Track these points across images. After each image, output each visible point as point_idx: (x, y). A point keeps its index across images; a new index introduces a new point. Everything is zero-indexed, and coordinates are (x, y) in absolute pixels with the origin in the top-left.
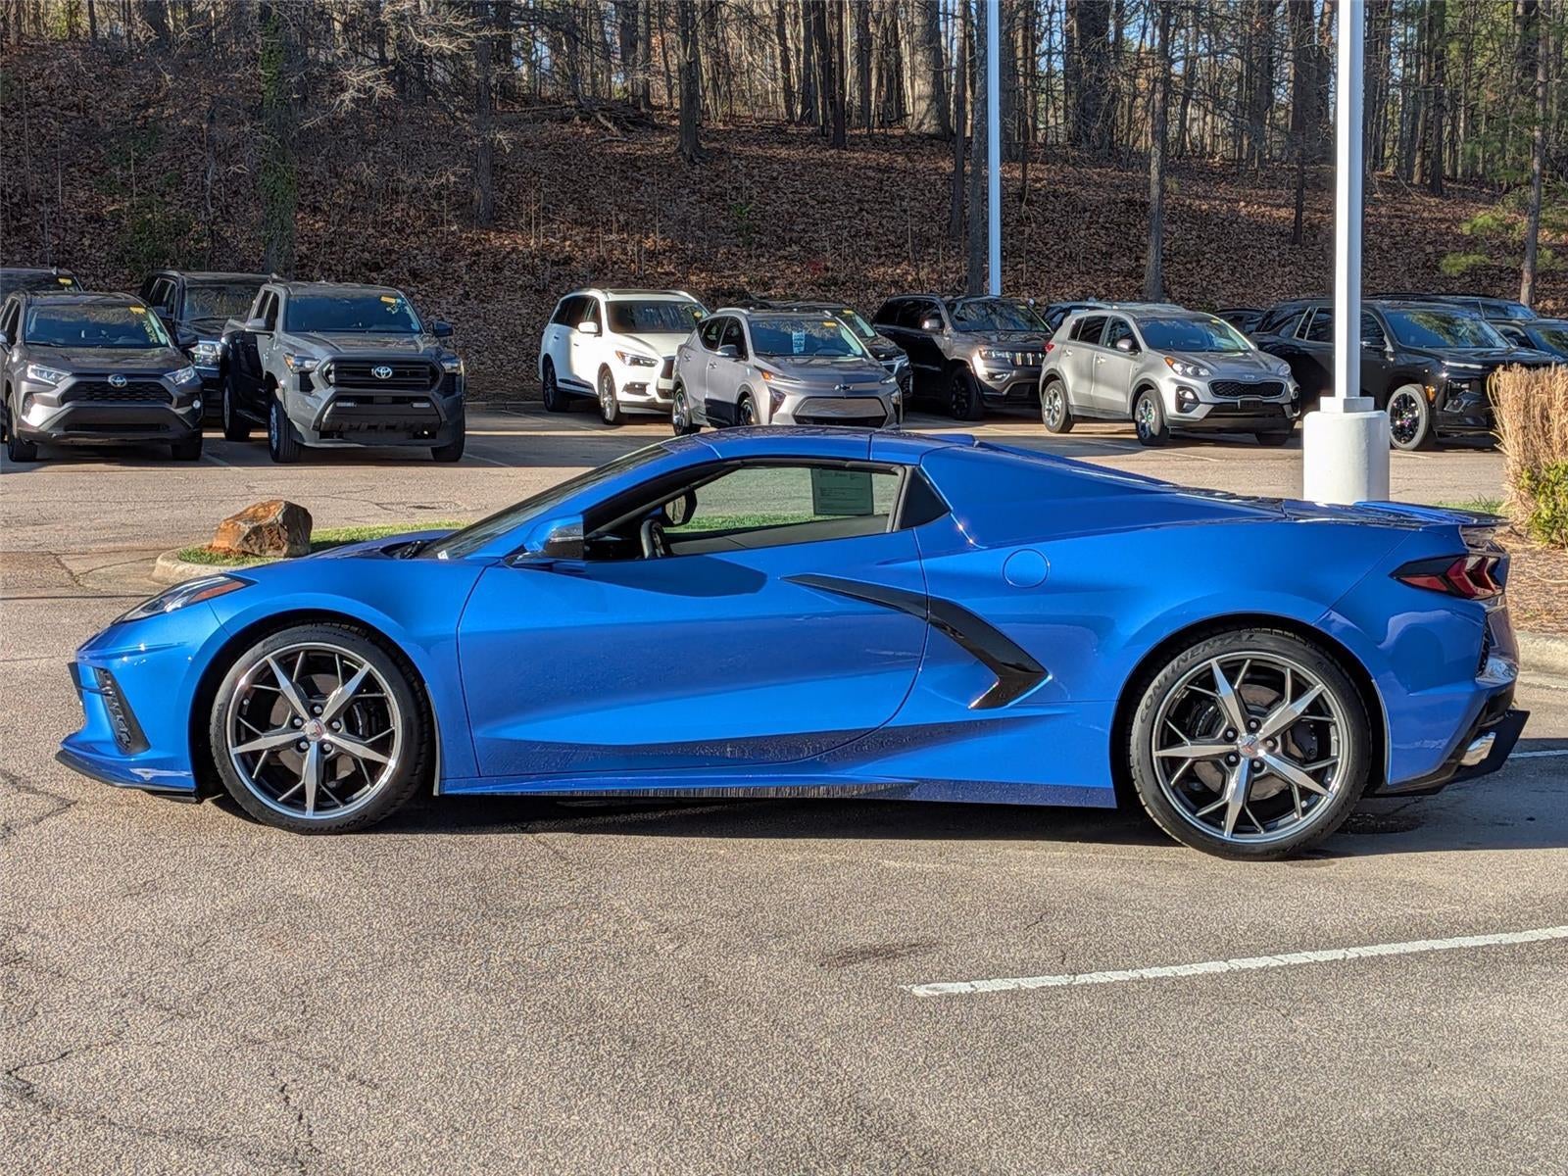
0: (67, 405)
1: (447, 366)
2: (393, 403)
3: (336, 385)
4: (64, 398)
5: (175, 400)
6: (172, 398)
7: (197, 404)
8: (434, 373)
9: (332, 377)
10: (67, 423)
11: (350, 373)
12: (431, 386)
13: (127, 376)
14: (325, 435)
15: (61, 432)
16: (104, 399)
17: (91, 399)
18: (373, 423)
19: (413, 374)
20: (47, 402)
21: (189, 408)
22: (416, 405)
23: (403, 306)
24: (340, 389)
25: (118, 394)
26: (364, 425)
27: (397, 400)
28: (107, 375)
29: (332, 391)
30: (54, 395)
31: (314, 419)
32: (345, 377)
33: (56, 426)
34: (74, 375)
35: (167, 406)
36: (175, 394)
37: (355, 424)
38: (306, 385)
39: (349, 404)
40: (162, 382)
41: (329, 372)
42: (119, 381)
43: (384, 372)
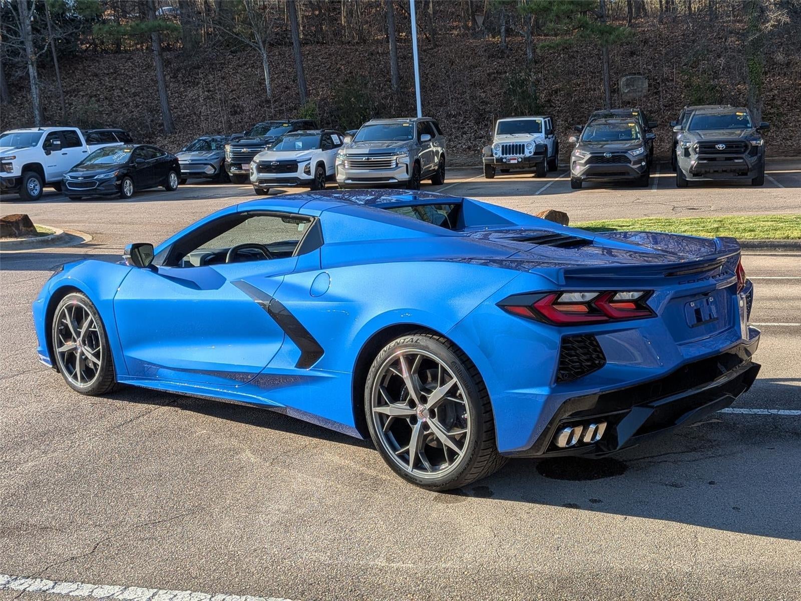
0: (587, 166)
1: (754, 143)
2: (726, 160)
3: (700, 153)
4: (587, 163)
5: (632, 162)
6: (631, 161)
7: (644, 164)
8: (746, 146)
9: (698, 150)
10: (587, 173)
11: (706, 148)
12: (745, 152)
13: (612, 153)
14: (695, 175)
15: (585, 177)
16: (603, 163)
17: (597, 163)
18: (715, 170)
19: (735, 147)
20: (581, 165)
21: (640, 165)
22: (736, 161)
23: (746, 116)
24: (701, 155)
25: (608, 161)
26: (712, 171)
27: (727, 159)
28: (603, 153)
29: (697, 156)
30: (583, 161)
31: (689, 168)
32: (704, 149)
33: (583, 174)
34: (591, 153)
35: (629, 165)
36: (633, 159)
37: (708, 170)
38: (687, 154)
39: (705, 162)
40: (625, 155)
41: (696, 148)
42: (608, 155)
43: (721, 147)
